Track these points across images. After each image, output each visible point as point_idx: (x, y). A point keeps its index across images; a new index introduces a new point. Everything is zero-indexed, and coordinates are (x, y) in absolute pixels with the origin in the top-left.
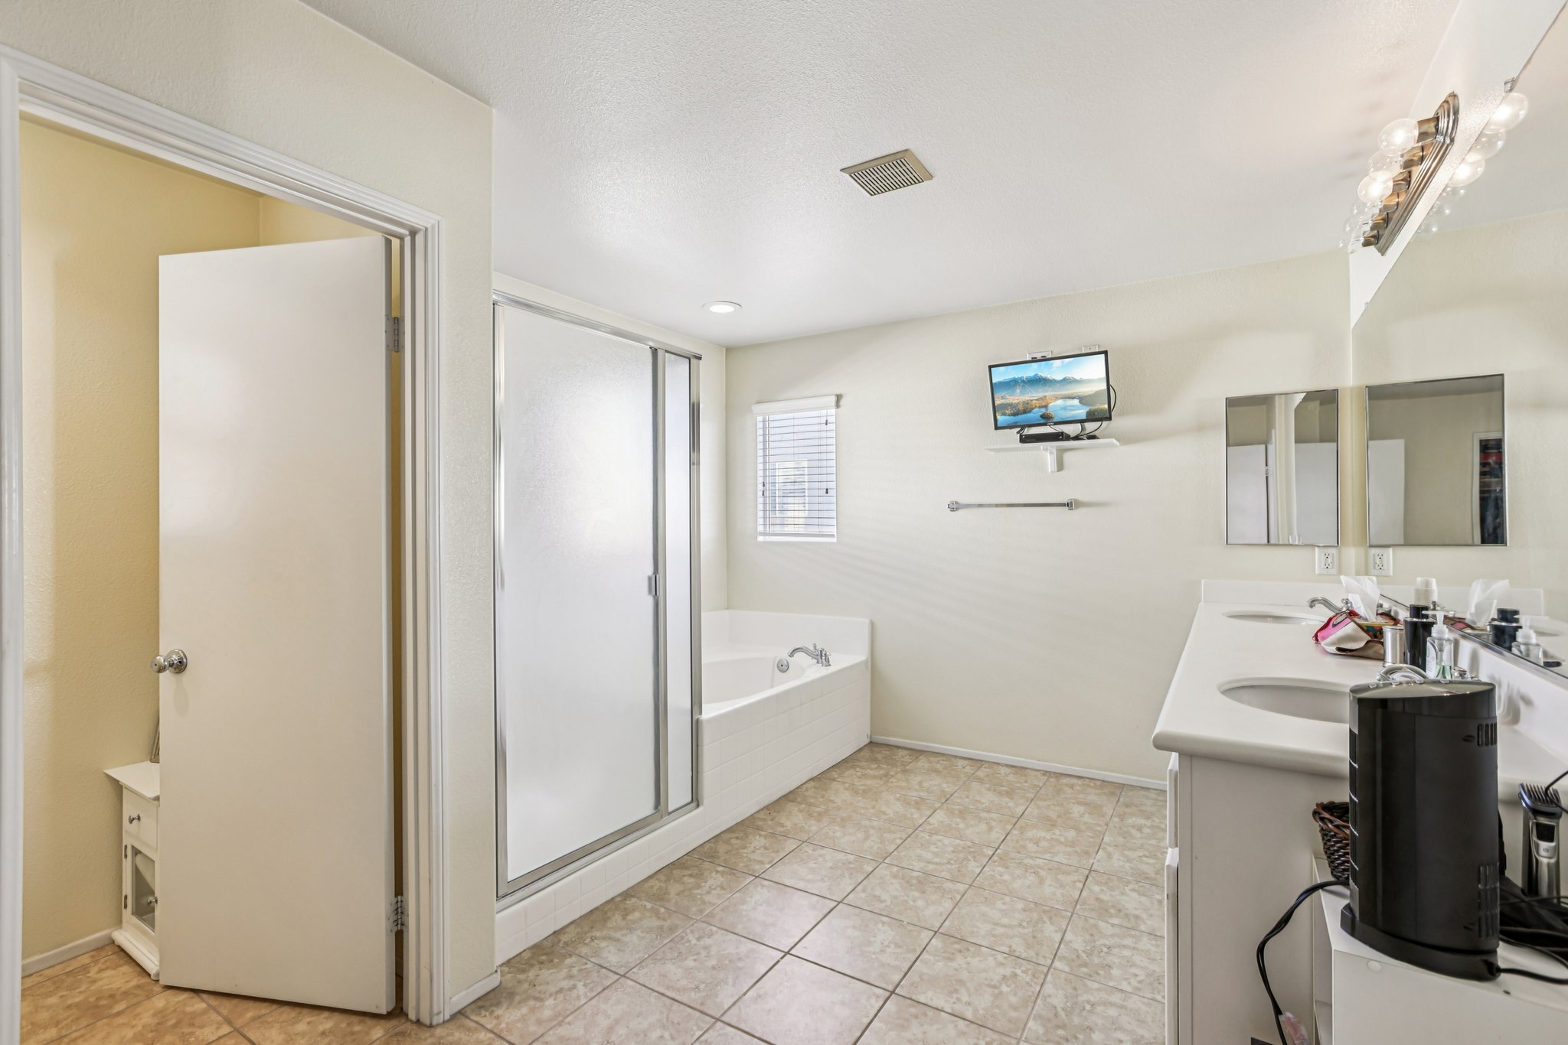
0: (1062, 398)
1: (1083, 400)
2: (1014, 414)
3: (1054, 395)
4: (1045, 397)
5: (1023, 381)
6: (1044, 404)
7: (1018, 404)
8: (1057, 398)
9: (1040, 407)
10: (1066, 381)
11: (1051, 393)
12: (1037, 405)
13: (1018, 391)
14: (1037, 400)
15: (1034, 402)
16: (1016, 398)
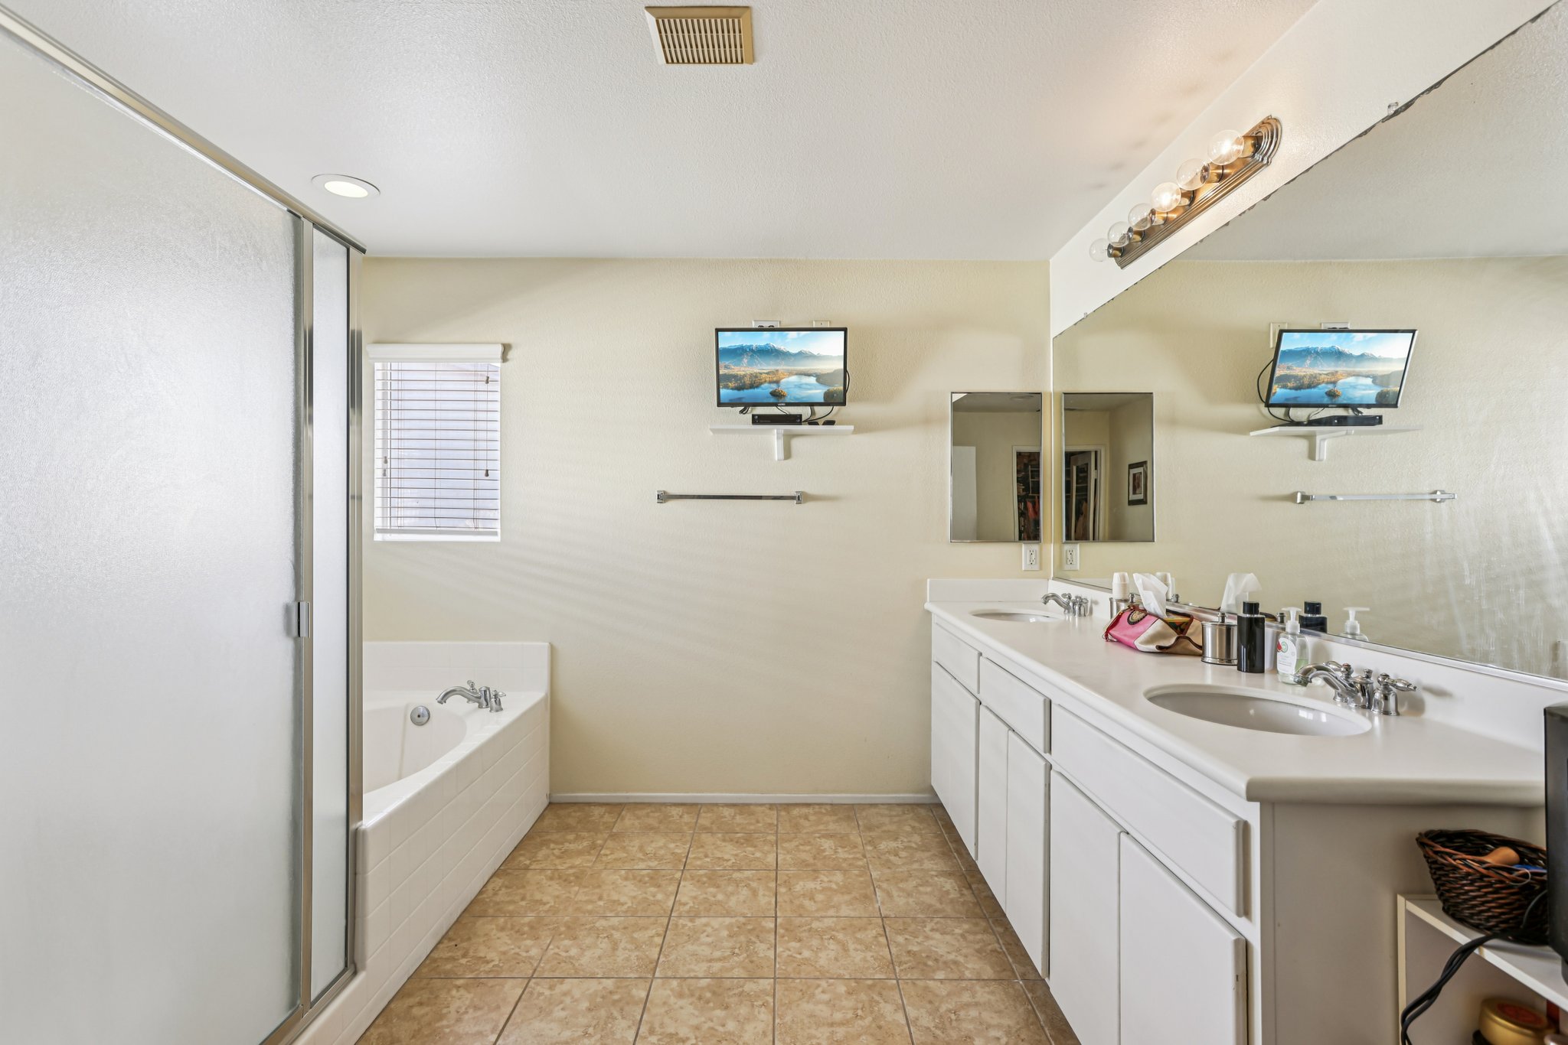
0: (796, 374)
1: (821, 378)
2: (739, 388)
3: (788, 370)
4: (777, 371)
5: (752, 350)
6: (775, 379)
7: (745, 376)
8: (791, 373)
9: (770, 382)
10: (802, 355)
11: (785, 367)
12: (768, 380)
13: (745, 360)
14: (768, 373)
15: (764, 376)
16: (743, 369)
